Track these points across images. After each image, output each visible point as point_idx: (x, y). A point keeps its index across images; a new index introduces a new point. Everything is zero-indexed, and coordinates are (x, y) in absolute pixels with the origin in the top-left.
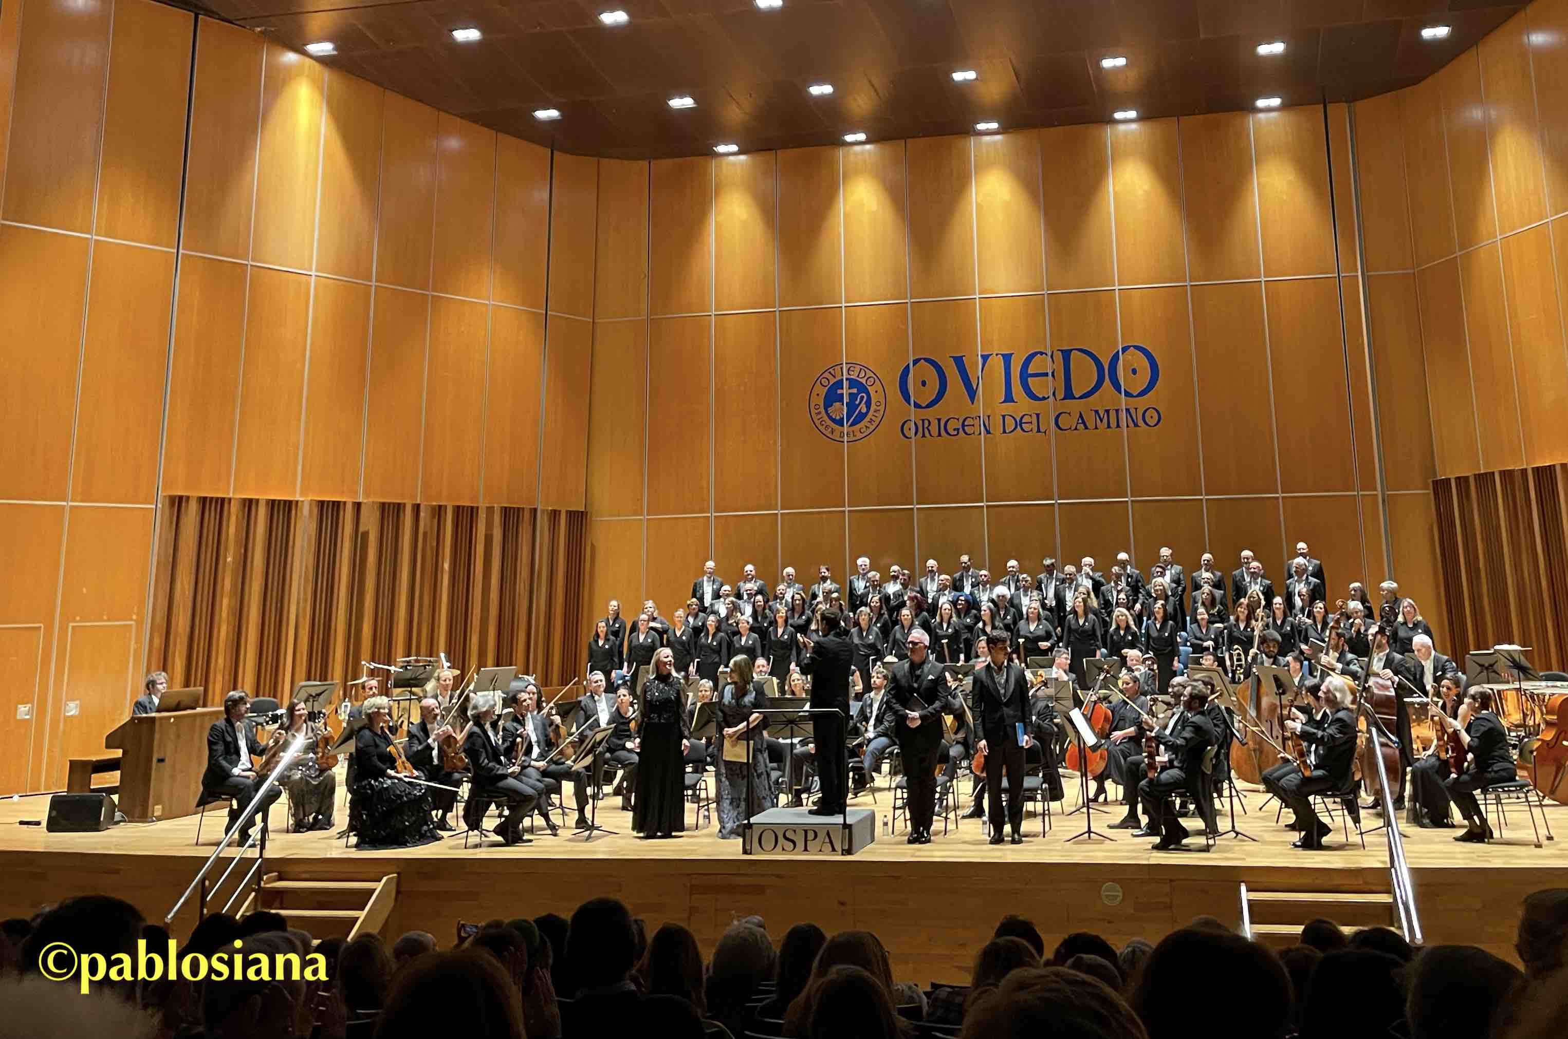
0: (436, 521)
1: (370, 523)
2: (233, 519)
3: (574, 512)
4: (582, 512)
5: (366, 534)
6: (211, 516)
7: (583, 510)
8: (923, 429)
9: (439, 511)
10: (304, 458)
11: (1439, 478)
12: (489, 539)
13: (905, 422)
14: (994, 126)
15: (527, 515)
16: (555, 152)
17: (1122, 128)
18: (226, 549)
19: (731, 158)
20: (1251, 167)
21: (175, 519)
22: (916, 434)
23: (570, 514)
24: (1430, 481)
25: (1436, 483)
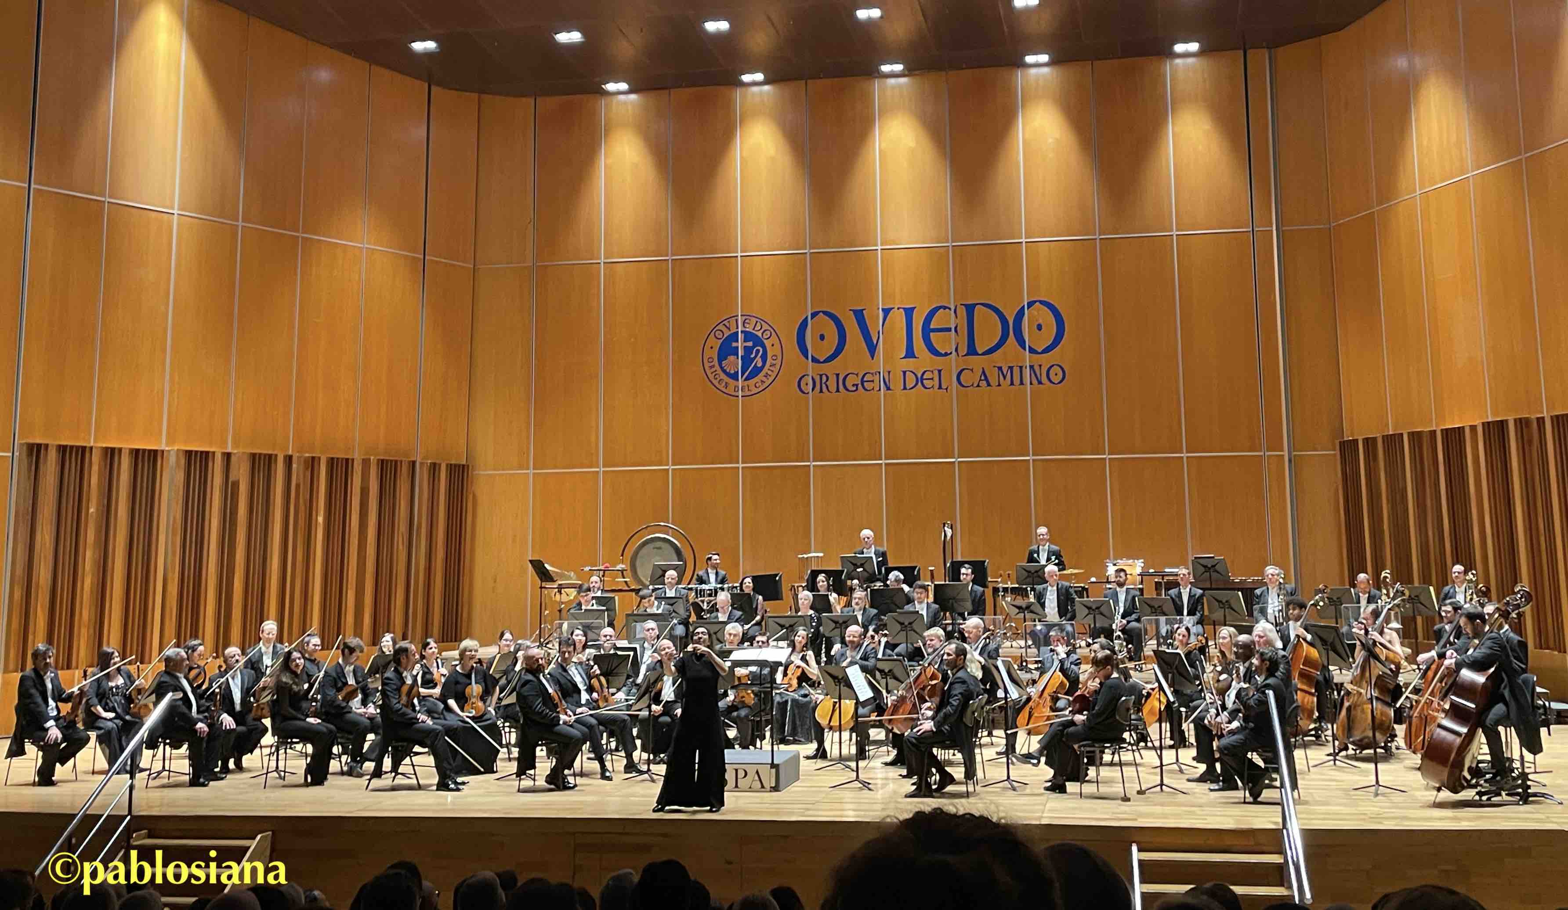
0: (309, 474)
1: (241, 473)
2: (95, 468)
3: (455, 465)
4: (463, 466)
5: (236, 484)
6: (72, 466)
7: (464, 462)
8: (820, 383)
9: (312, 463)
10: (170, 406)
11: (1345, 439)
12: (365, 491)
13: (803, 376)
14: (898, 67)
15: (405, 469)
16: (433, 88)
17: (1033, 71)
18: (88, 501)
19: (622, 97)
20: (1167, 115)
21: (33, 468)
22: (813, 390)
23: (452, 468)
24: (1337, 442)
25: (1343, 444)
